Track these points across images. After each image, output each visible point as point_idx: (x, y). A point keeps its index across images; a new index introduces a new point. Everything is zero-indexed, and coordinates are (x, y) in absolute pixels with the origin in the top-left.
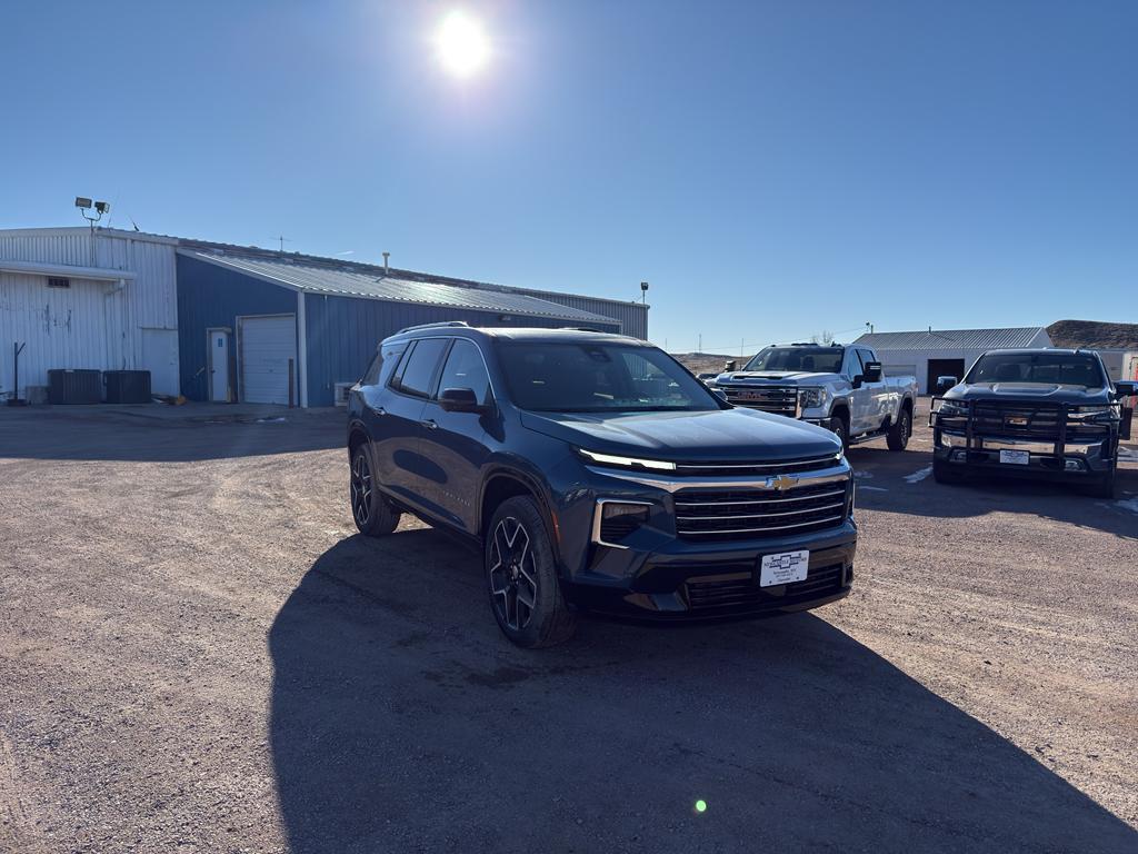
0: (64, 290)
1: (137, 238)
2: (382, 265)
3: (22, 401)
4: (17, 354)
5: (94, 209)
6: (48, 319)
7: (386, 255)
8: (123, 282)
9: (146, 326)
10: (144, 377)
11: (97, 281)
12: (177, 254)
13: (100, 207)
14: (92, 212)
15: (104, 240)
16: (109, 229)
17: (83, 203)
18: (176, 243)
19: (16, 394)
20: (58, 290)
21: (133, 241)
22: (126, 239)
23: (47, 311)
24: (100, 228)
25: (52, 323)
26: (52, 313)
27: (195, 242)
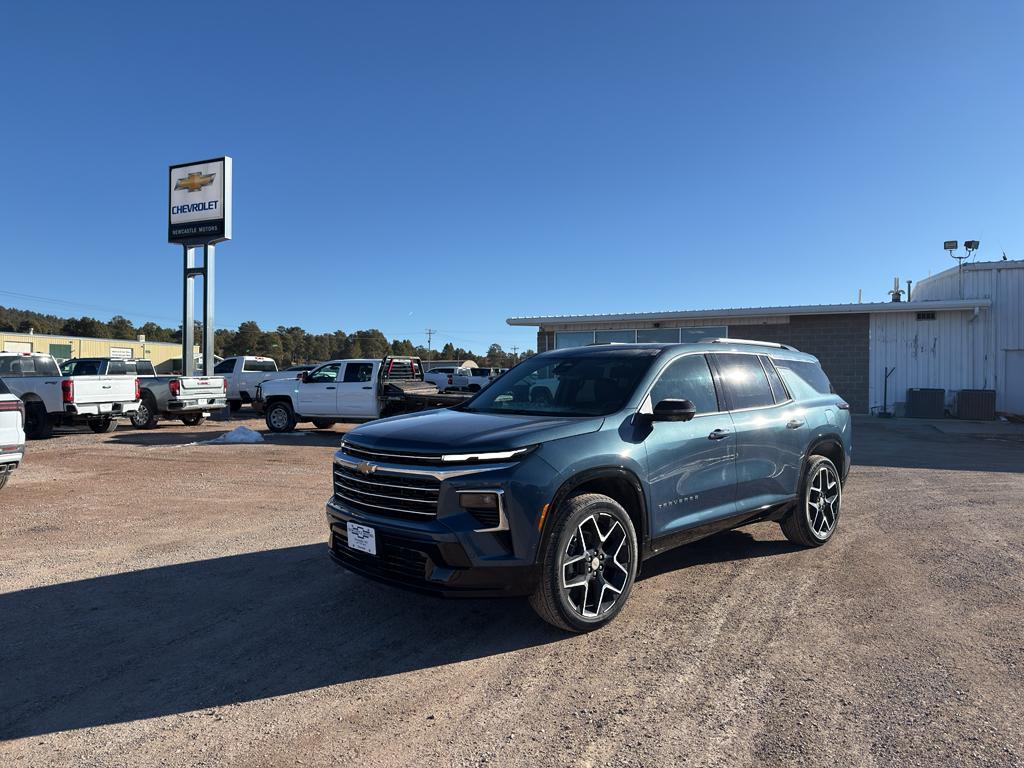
0: (931, 322)
1: (1003, 267)
3: (890, 414)
4: (886, 377)
5: (962, 247)
6: (916, 348)
8: (977, 310)
9: (1010, 348)
10: (989, 396)
11: (962, 312)
13: (970, 244)
14: (961, 251)
15: (971, 273)
17: (951, 245)
19: (885, 409)
20: (925, 323)
21: (1000, 270)
23: (916, 340)
25: (919, 350)
26: (919, 342)
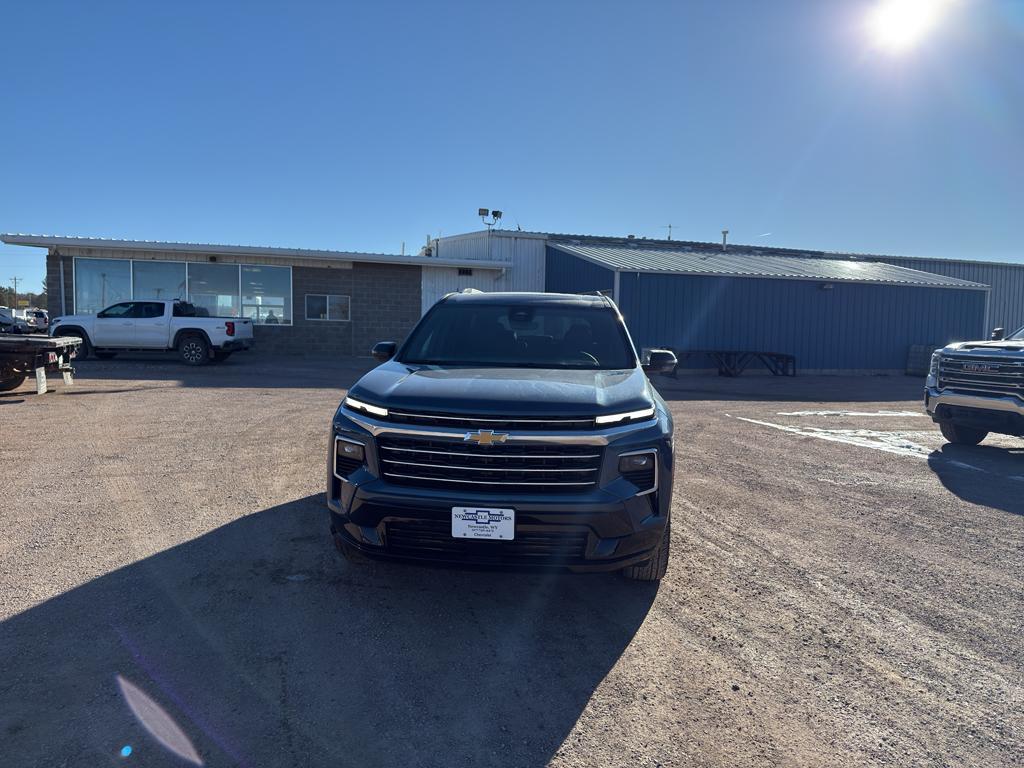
0: (469, 277)
1: (518, 236)
2: (721, 242)
5: (491, 215)
7: (725, 233)
8: (504, 270)
12: (547, 246)
13: (496, 214)
14: (490, 218)
15: (497, 239)
16: (499, 231)
17: (483, 212)
18: (546, 237)
20: (464, 277)
21: (516, 238)
22: (510, 237)
24: (494, 230)
27: (561, 236)
